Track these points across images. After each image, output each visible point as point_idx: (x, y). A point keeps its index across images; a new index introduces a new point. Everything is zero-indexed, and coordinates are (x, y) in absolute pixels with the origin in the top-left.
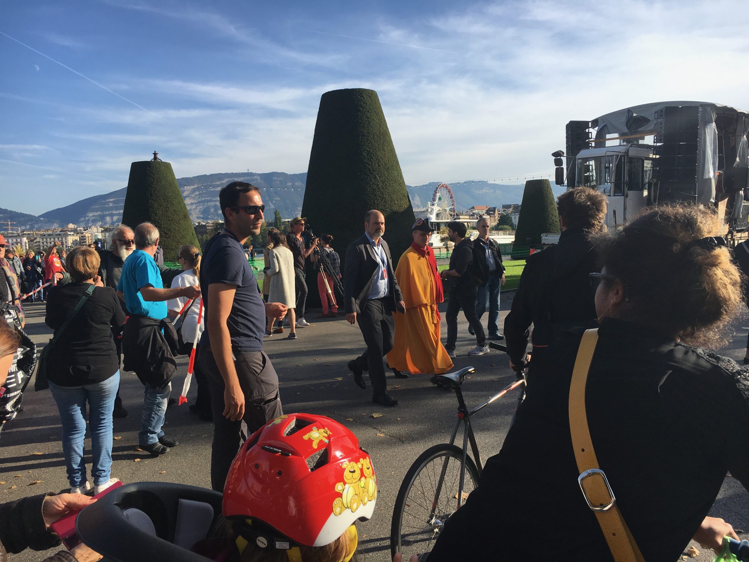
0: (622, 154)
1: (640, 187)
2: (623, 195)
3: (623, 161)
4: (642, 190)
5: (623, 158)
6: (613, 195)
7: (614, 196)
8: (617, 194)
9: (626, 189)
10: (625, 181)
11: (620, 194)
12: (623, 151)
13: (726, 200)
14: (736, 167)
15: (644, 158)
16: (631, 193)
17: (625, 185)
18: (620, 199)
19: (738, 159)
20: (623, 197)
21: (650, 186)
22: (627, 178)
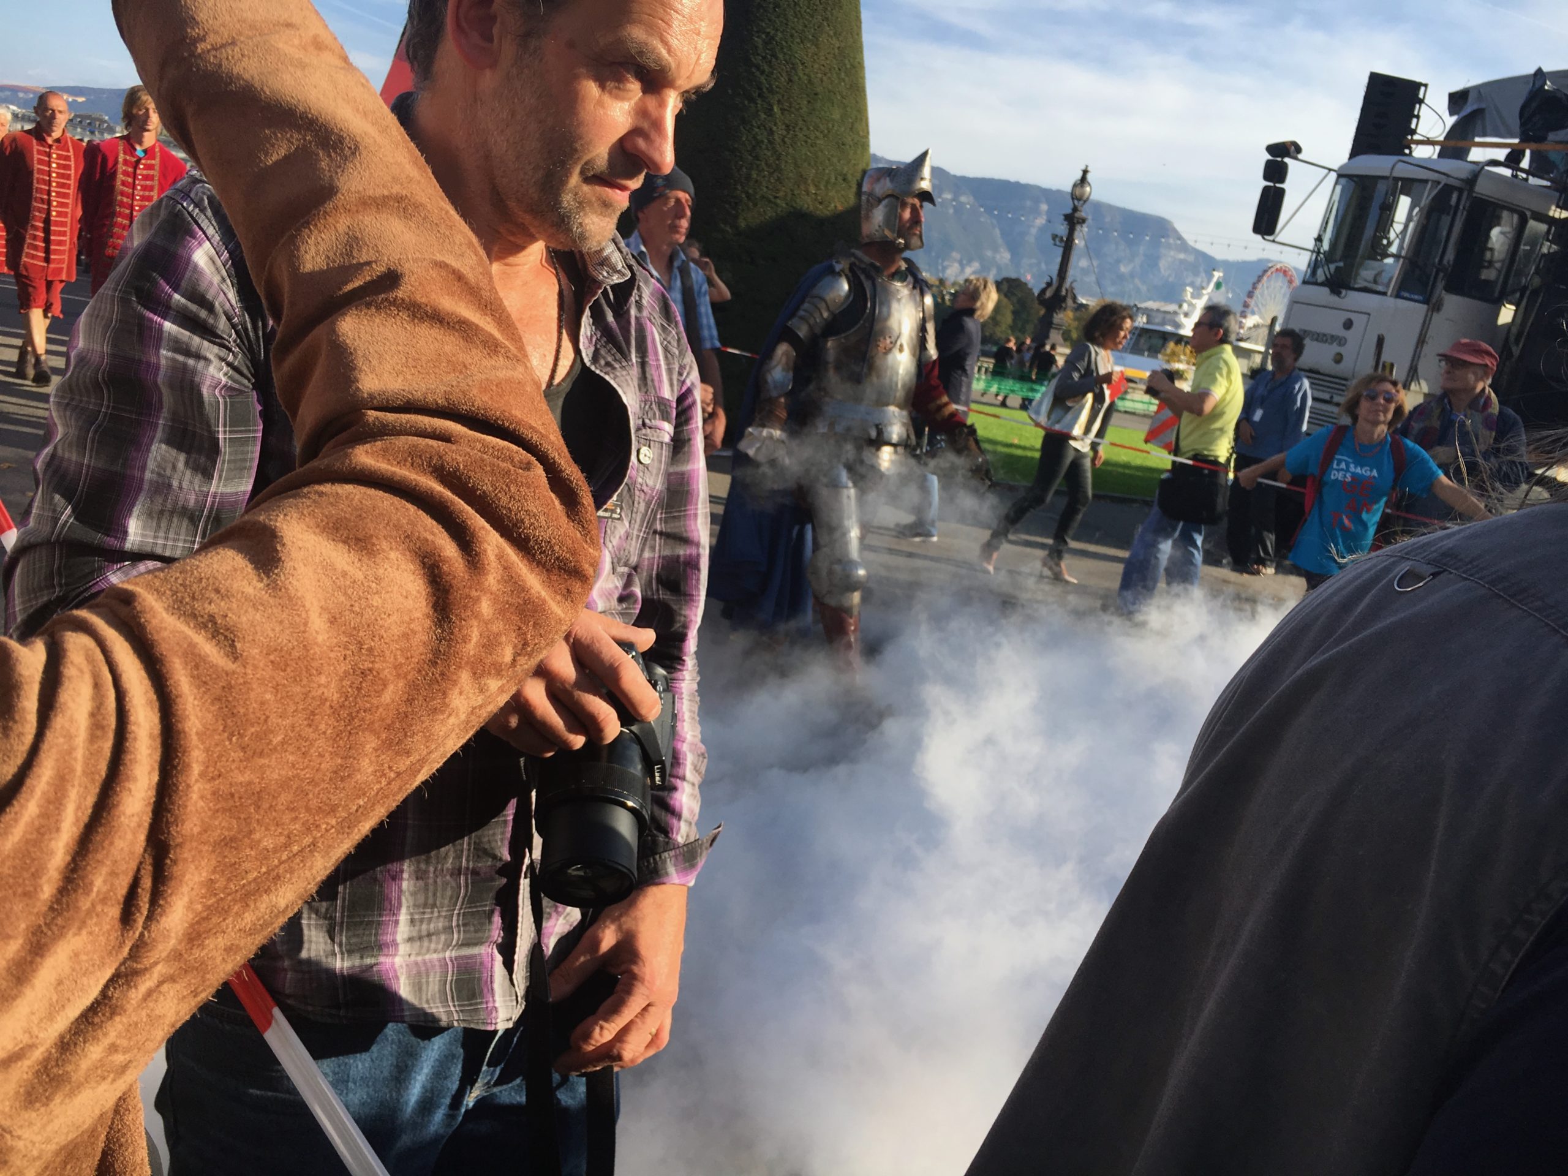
0: (1451, 181)
2: (1426, 301)
3: (1453, 203)
4: (1497, 302)
6: (1394, 293)
9: (1440, 285)
10: (1445, 262)
11: (1416, 297)
12: (1461, 175)
15: (1528, 214)
16: (1454, 304)
18: (1413, 311)
20: (1425, 307)
21: (1522, 296)
22: (1450, 256)
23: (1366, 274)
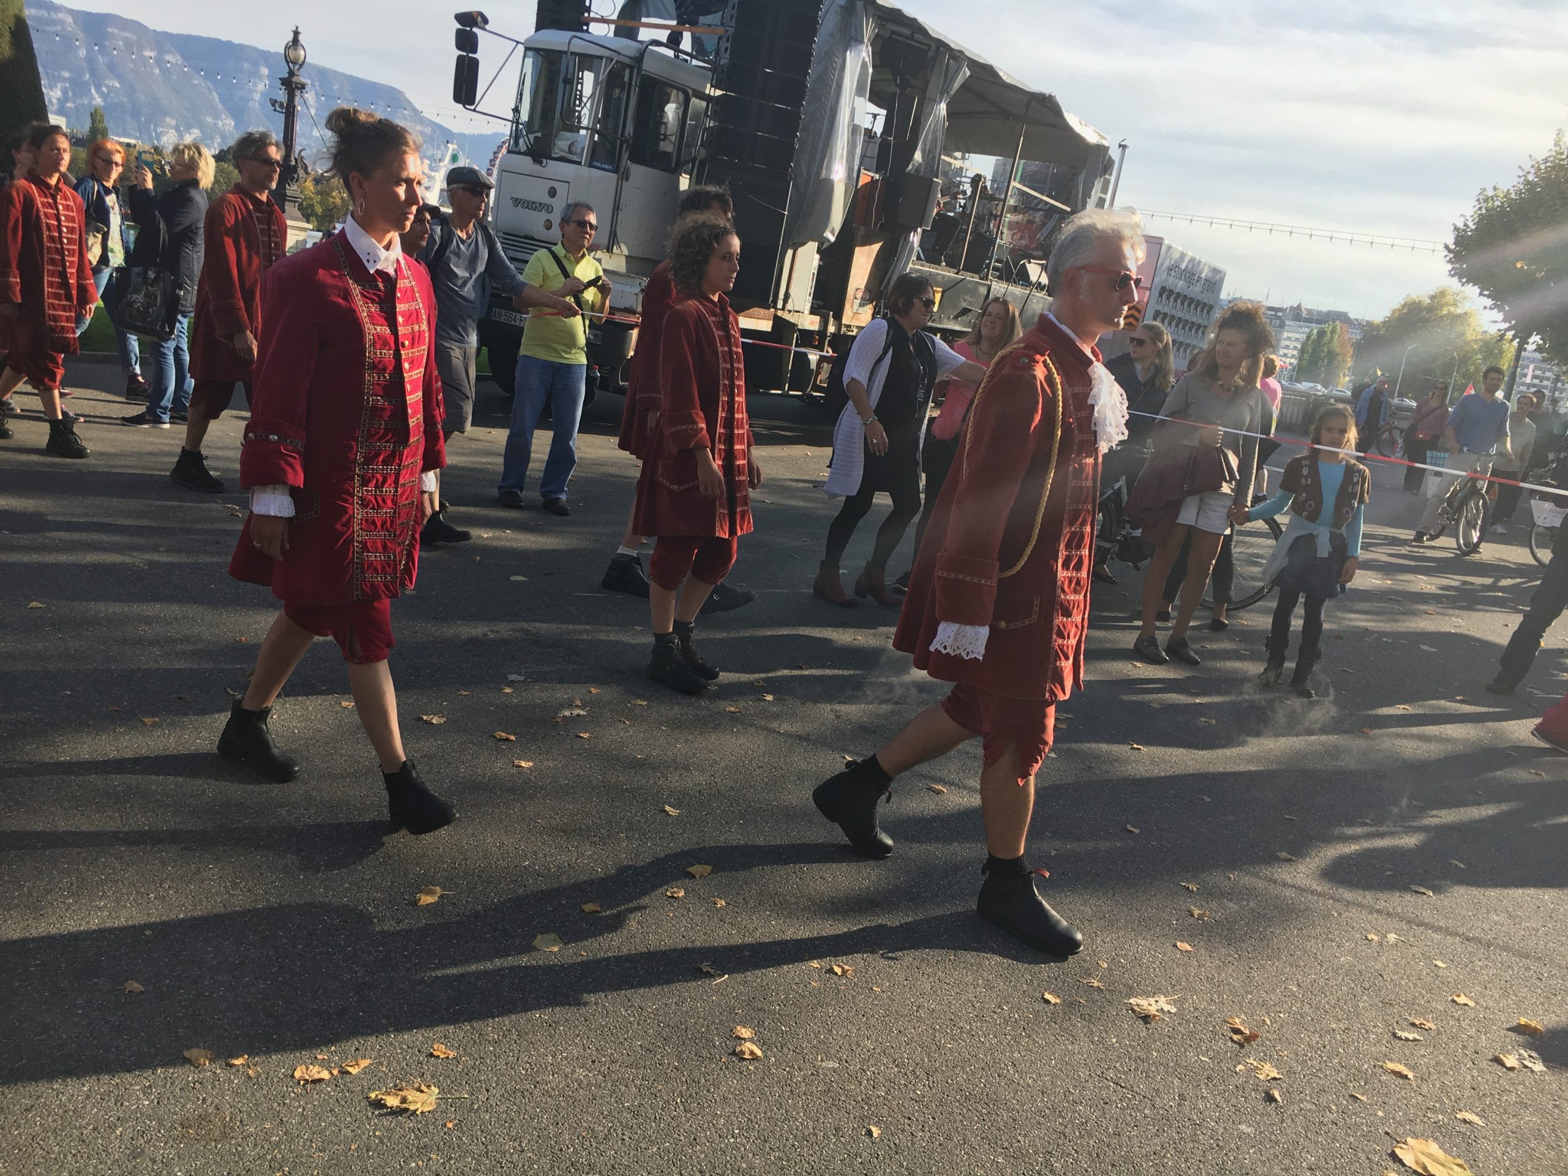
0: (622, 59)
1: (673, 165)
2: (615, 171)
3: (626, 79)
4: (676, 172)
5: (627, 72)
6: (588, 163)
7: (591, 166)
8: (598, 164)
9: (625, 156)
10: (626, 134)
11: (607, 167)
12: (632, 53)
13: (876, 247)
14: (912, 172)
15: (690, 92)
16: (638, 172)
17: (625, 146)
18: (606, 179)
19: (918, 156)
20: (615, 176)
21: (693, 166)
22: (630, 129)
23: (561, 144)
